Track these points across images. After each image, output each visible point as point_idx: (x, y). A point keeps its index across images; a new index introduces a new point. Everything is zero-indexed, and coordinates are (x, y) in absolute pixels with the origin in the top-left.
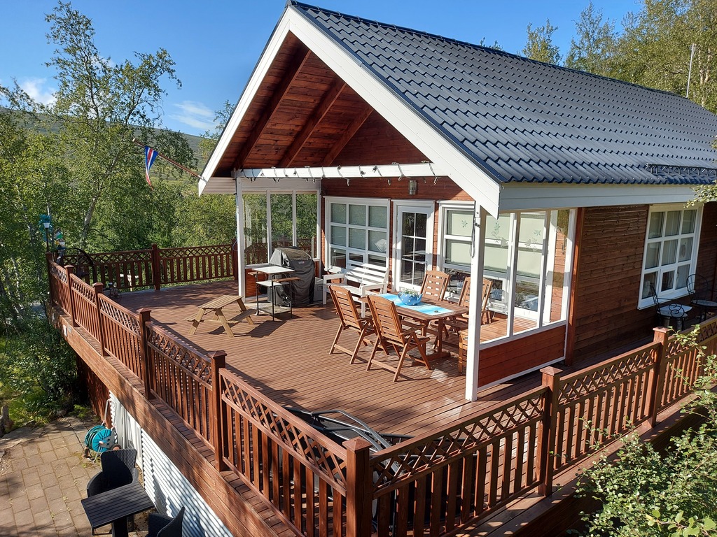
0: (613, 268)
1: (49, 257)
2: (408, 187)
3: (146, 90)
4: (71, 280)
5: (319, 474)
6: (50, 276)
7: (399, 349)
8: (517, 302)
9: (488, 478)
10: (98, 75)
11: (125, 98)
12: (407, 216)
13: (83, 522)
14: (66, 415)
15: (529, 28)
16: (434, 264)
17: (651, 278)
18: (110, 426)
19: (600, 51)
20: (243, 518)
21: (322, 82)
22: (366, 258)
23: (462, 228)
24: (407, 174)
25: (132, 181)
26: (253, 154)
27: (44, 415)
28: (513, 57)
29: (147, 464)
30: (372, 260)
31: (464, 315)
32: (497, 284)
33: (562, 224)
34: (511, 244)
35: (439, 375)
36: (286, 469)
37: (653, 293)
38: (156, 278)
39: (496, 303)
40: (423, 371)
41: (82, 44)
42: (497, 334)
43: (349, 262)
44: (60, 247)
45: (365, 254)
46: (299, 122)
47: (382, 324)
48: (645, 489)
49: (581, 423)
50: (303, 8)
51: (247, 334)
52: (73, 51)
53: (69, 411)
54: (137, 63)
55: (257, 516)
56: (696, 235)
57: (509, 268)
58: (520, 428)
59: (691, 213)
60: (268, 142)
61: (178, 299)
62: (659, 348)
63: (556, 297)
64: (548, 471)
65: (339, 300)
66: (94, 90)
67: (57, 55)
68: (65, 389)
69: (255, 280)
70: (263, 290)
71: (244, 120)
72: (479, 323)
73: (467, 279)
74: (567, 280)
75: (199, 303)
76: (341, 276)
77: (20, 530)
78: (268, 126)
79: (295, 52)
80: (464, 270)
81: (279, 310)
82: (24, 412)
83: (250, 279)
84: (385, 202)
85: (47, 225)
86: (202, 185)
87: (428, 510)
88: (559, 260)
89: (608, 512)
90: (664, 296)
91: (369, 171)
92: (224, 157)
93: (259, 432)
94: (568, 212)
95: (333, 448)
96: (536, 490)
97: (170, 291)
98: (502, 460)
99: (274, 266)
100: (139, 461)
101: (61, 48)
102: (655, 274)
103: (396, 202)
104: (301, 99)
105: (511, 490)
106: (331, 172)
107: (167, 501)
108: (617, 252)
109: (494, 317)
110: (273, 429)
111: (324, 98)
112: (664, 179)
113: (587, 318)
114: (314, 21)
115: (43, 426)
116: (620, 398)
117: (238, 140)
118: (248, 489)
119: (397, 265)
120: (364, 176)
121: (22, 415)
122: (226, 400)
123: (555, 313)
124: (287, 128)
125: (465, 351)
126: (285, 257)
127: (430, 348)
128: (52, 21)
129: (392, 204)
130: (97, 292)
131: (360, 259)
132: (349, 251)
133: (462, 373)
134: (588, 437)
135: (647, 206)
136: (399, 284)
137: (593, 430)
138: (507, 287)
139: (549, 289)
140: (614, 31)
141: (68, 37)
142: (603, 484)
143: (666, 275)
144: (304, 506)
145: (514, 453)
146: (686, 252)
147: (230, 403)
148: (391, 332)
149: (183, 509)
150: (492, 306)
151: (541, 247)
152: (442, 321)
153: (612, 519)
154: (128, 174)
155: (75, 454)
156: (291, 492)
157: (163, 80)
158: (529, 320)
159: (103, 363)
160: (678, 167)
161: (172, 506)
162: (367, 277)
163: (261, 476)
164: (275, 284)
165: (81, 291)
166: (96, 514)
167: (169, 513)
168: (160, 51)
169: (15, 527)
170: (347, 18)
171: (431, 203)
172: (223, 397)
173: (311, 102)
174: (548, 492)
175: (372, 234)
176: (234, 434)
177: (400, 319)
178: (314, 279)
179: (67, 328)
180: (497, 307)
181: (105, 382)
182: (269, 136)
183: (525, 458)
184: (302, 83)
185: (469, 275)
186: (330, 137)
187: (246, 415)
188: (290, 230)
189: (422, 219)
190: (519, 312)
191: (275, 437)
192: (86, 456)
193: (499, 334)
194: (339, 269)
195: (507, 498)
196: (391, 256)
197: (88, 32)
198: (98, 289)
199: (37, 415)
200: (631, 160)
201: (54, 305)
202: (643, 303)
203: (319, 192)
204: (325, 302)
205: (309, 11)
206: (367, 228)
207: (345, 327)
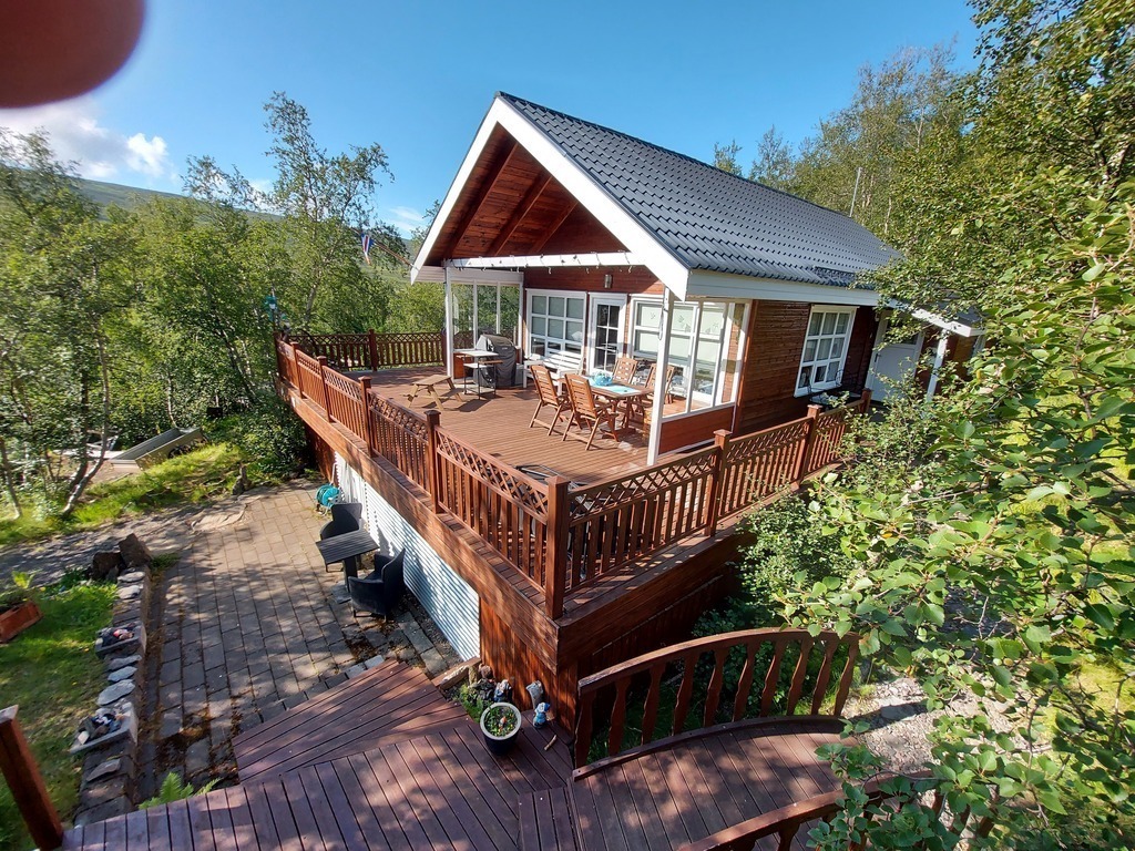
0: (777, 359)
1: (275, 336)
2: (604, 281)
3: (361, 183)
4: (297, 356)
5: (523, 508)
6: (278, 353)
7: (592, 424)
8: (694, 387)
9: (664, 523)
10: (315, 166)
11: (342, 189)
12: (601, 308)
13: (319, 561)
14: (298, 477)
15: (716, 147)
16: (625, 352)
17: (807, 370)
18: (337, 486)
19: (777, 173)
20: (456, 551)
21: (527, 177)
22: (563, 346)
23: (652, 319)
24: (605, 263)
25: (349, 271)
26: (461, 245)
27: (278, 476)
28: (703, 164)
29: (372, 516)
30: (568, 348)
31: (649, 397)
32: (678, 371)
33: (738, 316)
34: (693, 335)
35: (625, 446)
36: (494, 508)
37: (807, 383)
38: (373, 362)
39: (677, 388)
40: (612, 442)
41: (299, 134)
42: (674, 412)
43: (547, 349)
44: (285, 327)
45: (562, 342)
46: (505, 215)
47: (578, 400)
48: (791, 528)
49: (744, 475)
50: (511, 100)
51: (456, 409)
52: (290, 140)
53: (300, 473)
54: (353, 156)
55: (469, 547)
56: (847, 336)
57: (690, 357)
58: (694, 479)
59: (845, 317)
60: (476, 234)
61: (394, 379)
62: (811, 422)
63: (728, 382)
64: (714, 516)
65: (541, 384)
66: (313, 181)
67: (276, 144)
68: (296, 455)
69: (463, 362)
70: (470, 372)
71: (453, 211)
72: (662, 403)
73: (653, 365)
74: (738, 367)
75: (410, 383)
76: (540, 362)
77: (264, 567)
78: (476, 218)
79: (502, 145)
80: (651, 357)
81: (483, 390)
82: (260, 474)
83: (458, 361)
84: (582, 295)
85: (273, 306)
86: (414, 274)
87: (614, 541)
88: (733, 349)
89: (761, 545)
90: (816, 387)
91: (568, 260)
92: (435, 247)
93: (471, 477)
94: (743, 305)
95: (536, 486)
96: (702, 531)
97: (386, 373)
98: (676, 509)
99: (480, 349)
100: (364, 515)
101: (279, 138)
102: (810, 367)
103: (592, 294)
104: (508, 193)
105: (683, 530)
106: (534, 261)
107: (390, 545)
108: (781, 345)
109: (675, 398)
110: (483, 475)
111: (529, 192)
112: (827, 281)
113: (751, 401)
114: (522, 112)
115: (278, 485)
116: (775, 466)
117: (448, 231)
118: (462, 527)
119: (591, 353)
120: (564, 264)
121: (258, 476)
122: (441, 453)
123: (726, 394)
124: (494, 221)
125: (649, 426)
126: (490, 342)
127: (618, 425)
128: (270, 110)
129: (588, 296)
130: (321, 364)
131: (558, 347)
132: (547, 340)
133: (645, 444)
134: (749, 486)
135: (810, 305)
136: (592, 370)
137: (753, 482)
138: (688, 373)
139: (722, 374)
140: (792, 154)
141: (286, 127)
142: (758, 524)
143: (819, 369)
144: (510, 541)
145: (687, 505)
146: (837, 350)
147: (444, 454)
148: (585, 407)
149: (404, 550)
150: (673, 390)
151: (718, 338)
152: (629, 400)
153: (764, 550)
154: (346, 264)
155: (308, 509)
156: (499, 530)
157: (376, 173)
158: (704, 401)
159: (330, 429)
160: (840, 272)
161: (394, 549)
162: (564, 364)
163: (472, 518)
164: (481, 366)
165: (308, 365)
166: (329, 555)
167: (392, 554)
168: (375, 146)
169: (259, 565)
170: (553, 113)
171: (624, 296)
172: (438, 450)
173: (517, 196)
174: (713, 533)
175: (570, 325)
176: (448, 482)
177: (593, 396)
178: (515, 366)
179: (296, 400)
180: (677, 390)
181: (332, 445)
182: (476, 228)
183: (696, 508)
184: (509, 177)
185: (655, 362)
186: (533, 232)
187: (459, 464)
188: (494, 322)
189: (615, 310)
190: (697, 395)
191: (485, 480)
192: (318, 510)
193: (678, 411)
194: (539, 356)
195: (679, 536)
196: (586, 344)
197: (304, 122)
198: (323, 362)
199: (273, 476)
200: (800, 263)
201: (283, 380)
202: (799, 392)
203: (521, 285)
204: (525, 386)
205: (517, 103)
206: (565, 319)
207: (544, 403)
